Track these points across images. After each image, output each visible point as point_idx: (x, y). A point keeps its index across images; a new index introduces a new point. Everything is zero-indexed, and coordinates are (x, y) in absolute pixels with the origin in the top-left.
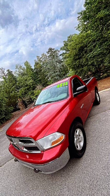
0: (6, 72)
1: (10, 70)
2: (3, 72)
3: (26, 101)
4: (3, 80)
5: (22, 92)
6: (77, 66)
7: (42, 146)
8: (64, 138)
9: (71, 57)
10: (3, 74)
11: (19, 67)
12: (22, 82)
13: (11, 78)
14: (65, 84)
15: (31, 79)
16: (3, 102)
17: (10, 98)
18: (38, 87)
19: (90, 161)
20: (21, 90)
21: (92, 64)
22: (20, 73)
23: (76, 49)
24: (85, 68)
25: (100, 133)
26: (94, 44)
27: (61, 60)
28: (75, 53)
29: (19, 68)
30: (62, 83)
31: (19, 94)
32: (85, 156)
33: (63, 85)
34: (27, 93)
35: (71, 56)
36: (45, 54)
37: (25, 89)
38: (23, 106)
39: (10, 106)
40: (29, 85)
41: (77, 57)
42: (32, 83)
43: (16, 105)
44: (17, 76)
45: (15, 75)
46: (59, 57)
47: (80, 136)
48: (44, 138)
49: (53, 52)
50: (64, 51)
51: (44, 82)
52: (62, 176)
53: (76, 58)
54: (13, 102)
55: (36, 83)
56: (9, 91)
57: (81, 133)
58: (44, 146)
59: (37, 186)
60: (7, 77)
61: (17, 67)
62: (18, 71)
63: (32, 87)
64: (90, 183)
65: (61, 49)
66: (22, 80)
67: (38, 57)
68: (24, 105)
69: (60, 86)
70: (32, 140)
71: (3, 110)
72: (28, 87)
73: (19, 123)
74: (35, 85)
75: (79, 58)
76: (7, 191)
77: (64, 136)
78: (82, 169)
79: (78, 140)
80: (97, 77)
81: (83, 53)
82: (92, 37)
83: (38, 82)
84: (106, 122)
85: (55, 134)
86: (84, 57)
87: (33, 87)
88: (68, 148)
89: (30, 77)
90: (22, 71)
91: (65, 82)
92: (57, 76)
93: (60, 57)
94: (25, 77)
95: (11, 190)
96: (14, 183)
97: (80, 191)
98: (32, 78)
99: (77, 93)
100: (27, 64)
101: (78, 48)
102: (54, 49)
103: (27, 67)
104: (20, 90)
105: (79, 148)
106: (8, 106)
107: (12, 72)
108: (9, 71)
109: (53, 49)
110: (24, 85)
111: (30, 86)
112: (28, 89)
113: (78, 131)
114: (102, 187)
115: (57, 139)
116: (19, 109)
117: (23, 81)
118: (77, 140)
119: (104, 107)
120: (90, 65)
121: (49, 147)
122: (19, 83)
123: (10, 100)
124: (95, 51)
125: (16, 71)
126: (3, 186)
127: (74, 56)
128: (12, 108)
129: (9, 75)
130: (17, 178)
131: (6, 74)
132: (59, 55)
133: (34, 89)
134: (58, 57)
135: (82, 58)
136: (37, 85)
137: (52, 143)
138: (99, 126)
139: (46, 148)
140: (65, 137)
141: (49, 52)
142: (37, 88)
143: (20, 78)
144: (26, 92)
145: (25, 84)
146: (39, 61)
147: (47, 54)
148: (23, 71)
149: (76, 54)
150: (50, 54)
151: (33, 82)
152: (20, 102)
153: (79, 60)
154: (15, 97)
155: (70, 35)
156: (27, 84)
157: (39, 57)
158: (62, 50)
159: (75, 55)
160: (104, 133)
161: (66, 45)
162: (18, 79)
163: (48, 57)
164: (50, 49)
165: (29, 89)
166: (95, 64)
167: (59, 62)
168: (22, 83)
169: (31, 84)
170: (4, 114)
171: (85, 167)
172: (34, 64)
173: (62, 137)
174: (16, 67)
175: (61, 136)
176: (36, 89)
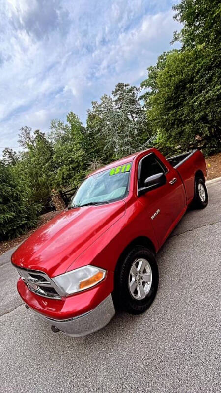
0: (33, 135)
1: (40, 131)
2: (28, 135)
3: (68, 193)
4: (27, 150)
5: (63, 174)
6: (171, 122)
7: (62, 288)
8: (103, 277)
9: (159, 104)
10: (28, 139)
11: (57, 126)
12: (63, 155)
13: (42, 147)
14: (126, 168)
15: (80, 148)
16: (23, 195)
17: (38, 186)
18: (93, 164)
19: (156, 322)
20: (60, 170)
21: (204, 119)
22: (58, 136)
23: (169, 85)
24: (187, 128)
25: (190, 268)
26: (208, 73)
27: (143, 107)
28: (168, 95)
29: (57, 128)
30: (120, 167)
31: (58, 178)
32: (150, 311)
33: (121, 169)
34: (73, 177)
35: (158, 101)
36: (109, 97)
37: (68, 169)
38: (62, 203)
39: (37, 202)
40: (76, 160)
41: (172, 104)
42: (82, 156)
43: (49, 201)
44: (54, 142)
45: (50, 141)
46: (138, 102)
47: (145, 272)
48: (66, 274)
49: (124, 91)
50: (150, 90)
51: (105, 154)
52: (102, 343)
53: (169, 105)
54: (43, 194)
55: (90, 158)
56: (37, 173)
57: (148, 266)
58: (67, 289)
59: (59, 355)
60: (35, 145)
61: (54, 125)
62: (55, 132)
63: (81, 164)
64: (146, 363)
65: (143, 85)
66: (63, 150)
67: (95, 104)
68: (63, 200)
69: (116, 171)
70: (46, 276)
71: (22, 210)
72: (75, 165)
73: (45, 234)
74: (87, 160)
75: (176, 107)
76: (10, 356)
77: (104, 273)
78: (140, 335)
79: (139, 280)
80: (215, 147)
81: (184, 95)
82: (203, 60)
83: (93, 154)
84: (209, 246)
85: (85, 269)
86: (187, 103)
87: (85, 164)
88: (111, 294)
89: (78, 145)
90: (64, 132)
91: (126, 165)
92: (126, 144)
93: (140, 101)
94: (69, 144)
95: (18, 355)
96: (24, 344)
97: (126, 374)
98: (83, 146)
99: (145, 188)
100: (72, 118)
101: (175, 84)
102: (128, 85)
103: (72, 125)
104: (58, 171)
105: (139, 296)
106: (35, 202)
107: (44, 134)
108: (38, 133)
109: (126, 86)
110: (67, 161)
111: (79, 163)
112: (74, 169)
113: (141, 263)
114: (166, 373)
115: (89, 277)
116: (54, 209)
117: (65, 152)
118: (136, 280)
119: (213, 215)
120: (198, 121)
121: (75, 291)
122: (57, 157)
123: (37, 190)
124: (210, 90)
125: (52, 133)
126: (6, 346)
127: (165, 101)
128: (39, 207)
129: (38, 141)
130: (28, 336)
131: (33, 139)
132: (137, 99)
133: (85, 169)
134: (136, 101)
135: (182, 104)
136: (92, 161)
137: (81, 285)
138: (193, 255)
139: (69, 291)
140: (106, 275)
141: (118, 93)
142: (91, 166)
143: (59, 147)
144: (71, 174)
145: (69, 158)
146: (96, 111)
147: (112, 96)
148: (66, 132)
149: (168, 97)
150: (118, 96)
151: (84, 154)
152: (55, 195)
153: (175, 110)
154: (47, 186)
155: (164, 52)
156: (72, 160)
157: (96, 102)
158: (144, 87)
159: (168, 100)
160: (198, 270)
161: (154, 75)
162: (55, 149)
163: (114, 103)
164: (120, 86)
165: (77, 169)
166: (210, 117)
167: (137, 114)
168: (64, 158)
169: (80, 159)
170: (25, 217)
171: (146, 333)
172: (87, 117)
173: (100, 275)
174: (52, 125)
175: (97, 273)
176: (89, 169)
